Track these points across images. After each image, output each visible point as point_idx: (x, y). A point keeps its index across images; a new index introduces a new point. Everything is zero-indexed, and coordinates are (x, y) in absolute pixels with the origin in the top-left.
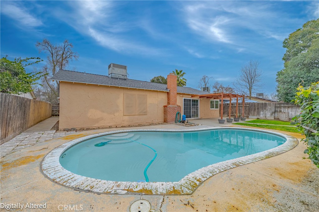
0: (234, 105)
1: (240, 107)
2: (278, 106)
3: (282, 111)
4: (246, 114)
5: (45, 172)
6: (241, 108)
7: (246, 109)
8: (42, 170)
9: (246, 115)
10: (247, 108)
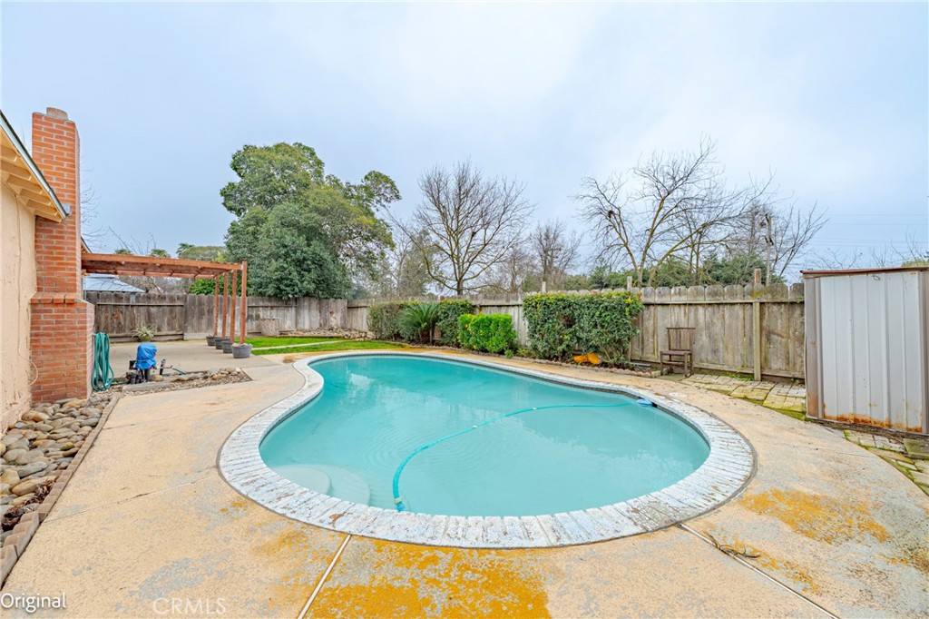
0: (128, 299)
1: (153, 306)
2: (254, 305)
3: (261, 315)
4: (172, 329)
5: (747, 447)
6: (153, 310)
7: (171, 312)
8: (754, 453)
9: (174, 332)
10: (177, 309)
